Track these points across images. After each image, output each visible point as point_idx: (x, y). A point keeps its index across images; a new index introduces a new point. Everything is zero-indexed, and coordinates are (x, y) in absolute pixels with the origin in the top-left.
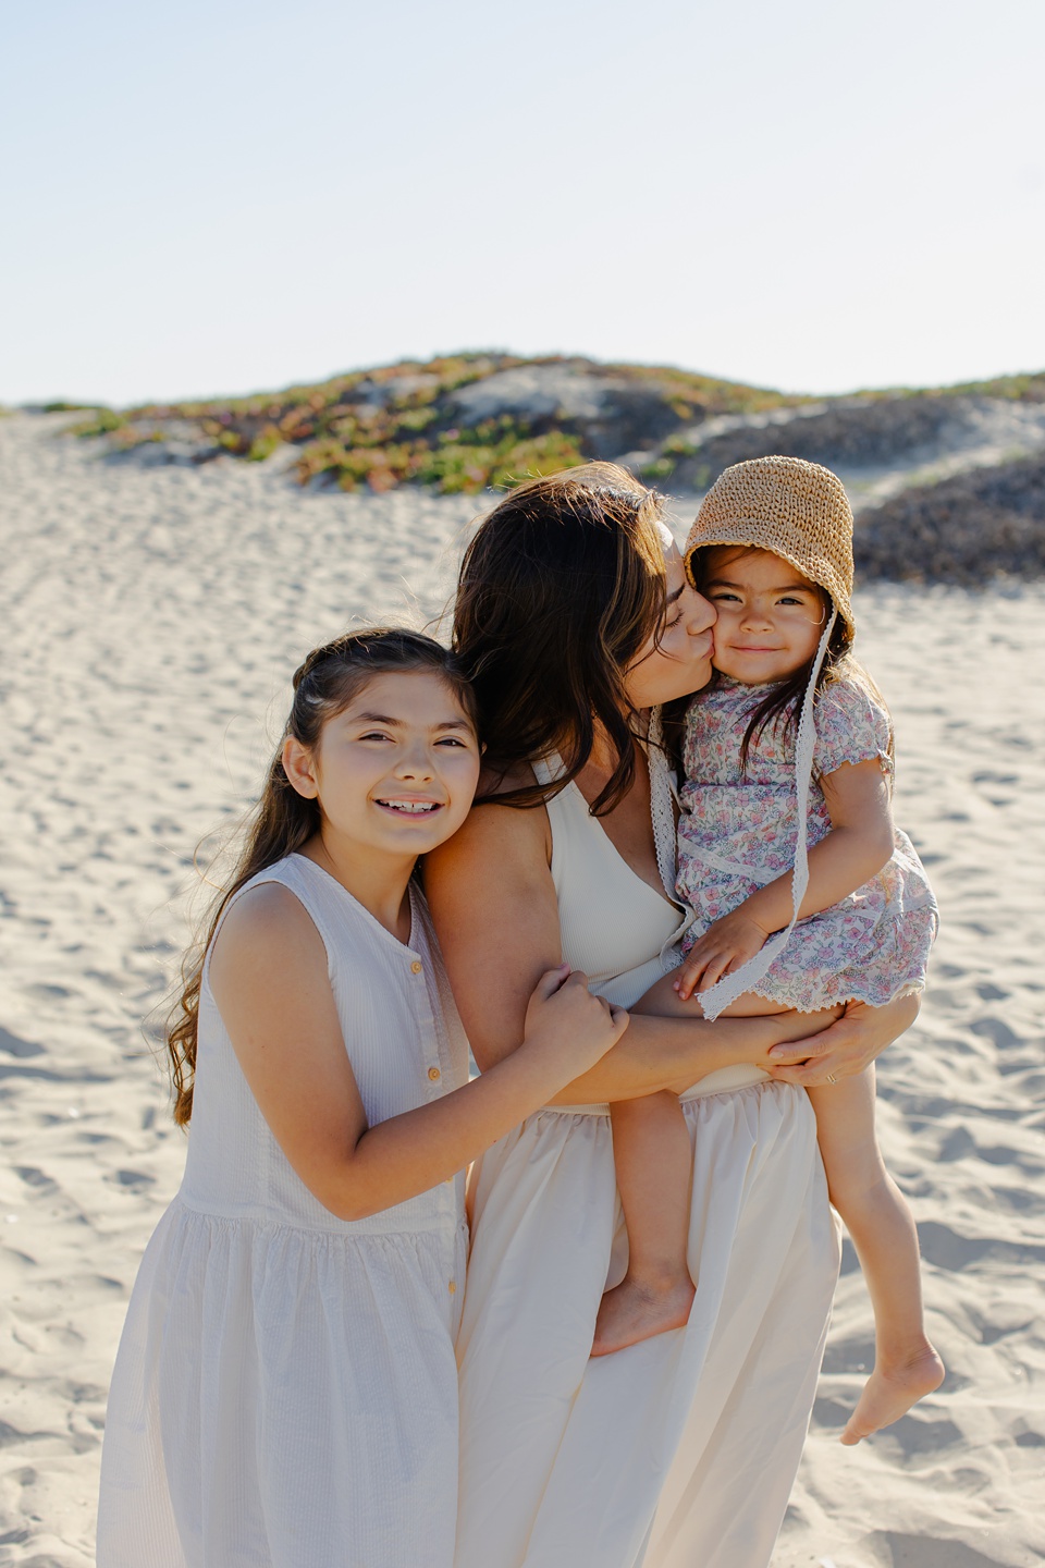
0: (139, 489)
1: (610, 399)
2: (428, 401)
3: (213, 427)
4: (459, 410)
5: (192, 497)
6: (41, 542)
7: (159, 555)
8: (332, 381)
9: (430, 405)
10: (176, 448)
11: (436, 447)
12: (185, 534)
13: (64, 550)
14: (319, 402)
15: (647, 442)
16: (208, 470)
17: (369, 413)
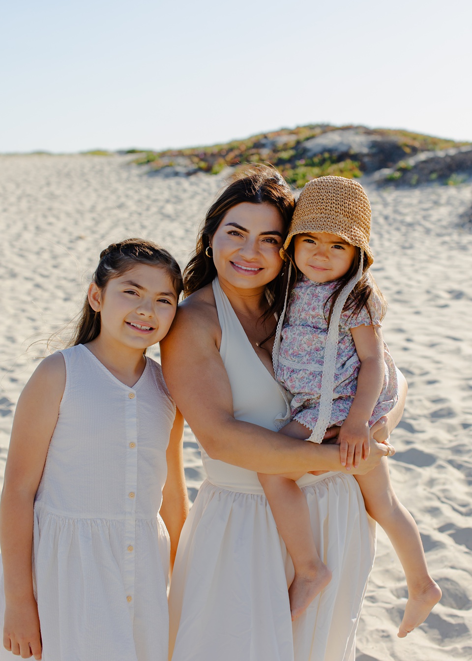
0: (162, 187)
1: (374, 145)
2: (292, 147)
3: (196, 160)
4: (305, 150)
5: (185, 191)
6: (116, 211)
7: (168, 217)
8: (250, 139)
9: (292, 148)
10: (179, 169)
11: (294, 167)
12: (180, 207)
13: (126, 215)
14: (243, 148)
15: (390, 164)
16: (193, 178)
17: (265, 152)
